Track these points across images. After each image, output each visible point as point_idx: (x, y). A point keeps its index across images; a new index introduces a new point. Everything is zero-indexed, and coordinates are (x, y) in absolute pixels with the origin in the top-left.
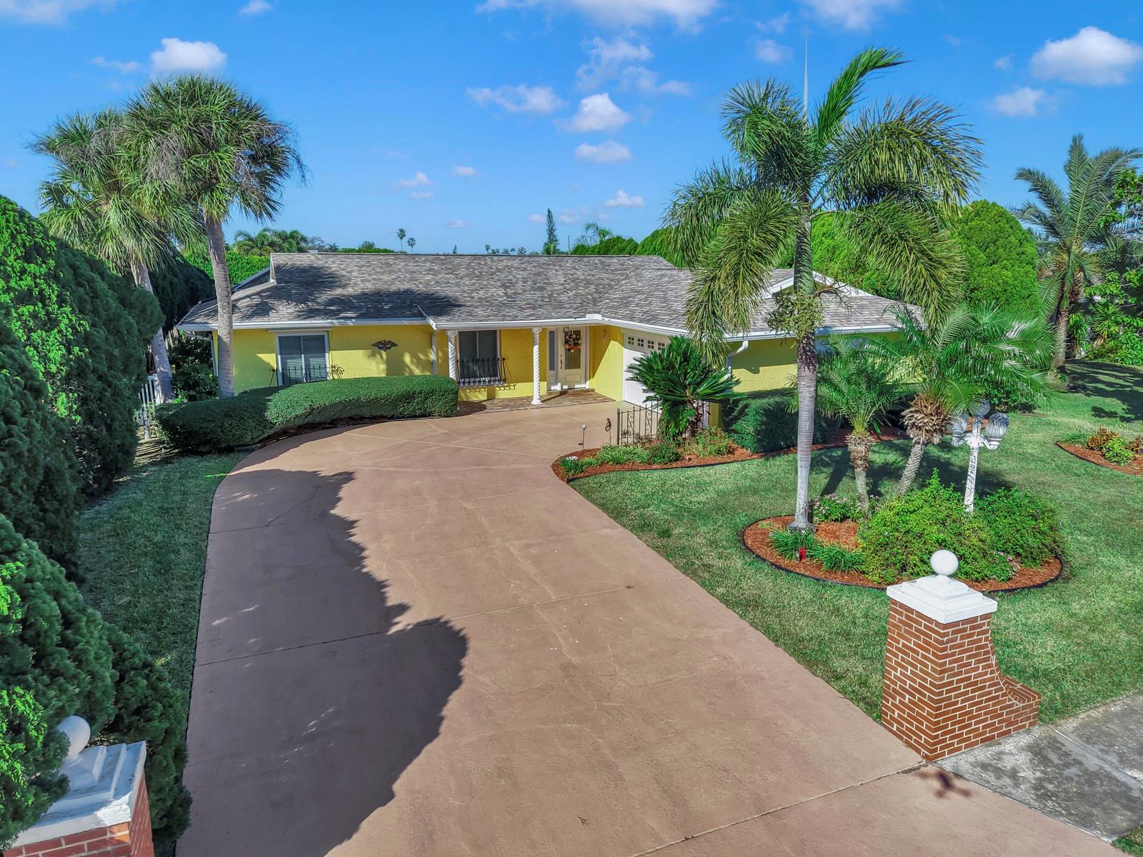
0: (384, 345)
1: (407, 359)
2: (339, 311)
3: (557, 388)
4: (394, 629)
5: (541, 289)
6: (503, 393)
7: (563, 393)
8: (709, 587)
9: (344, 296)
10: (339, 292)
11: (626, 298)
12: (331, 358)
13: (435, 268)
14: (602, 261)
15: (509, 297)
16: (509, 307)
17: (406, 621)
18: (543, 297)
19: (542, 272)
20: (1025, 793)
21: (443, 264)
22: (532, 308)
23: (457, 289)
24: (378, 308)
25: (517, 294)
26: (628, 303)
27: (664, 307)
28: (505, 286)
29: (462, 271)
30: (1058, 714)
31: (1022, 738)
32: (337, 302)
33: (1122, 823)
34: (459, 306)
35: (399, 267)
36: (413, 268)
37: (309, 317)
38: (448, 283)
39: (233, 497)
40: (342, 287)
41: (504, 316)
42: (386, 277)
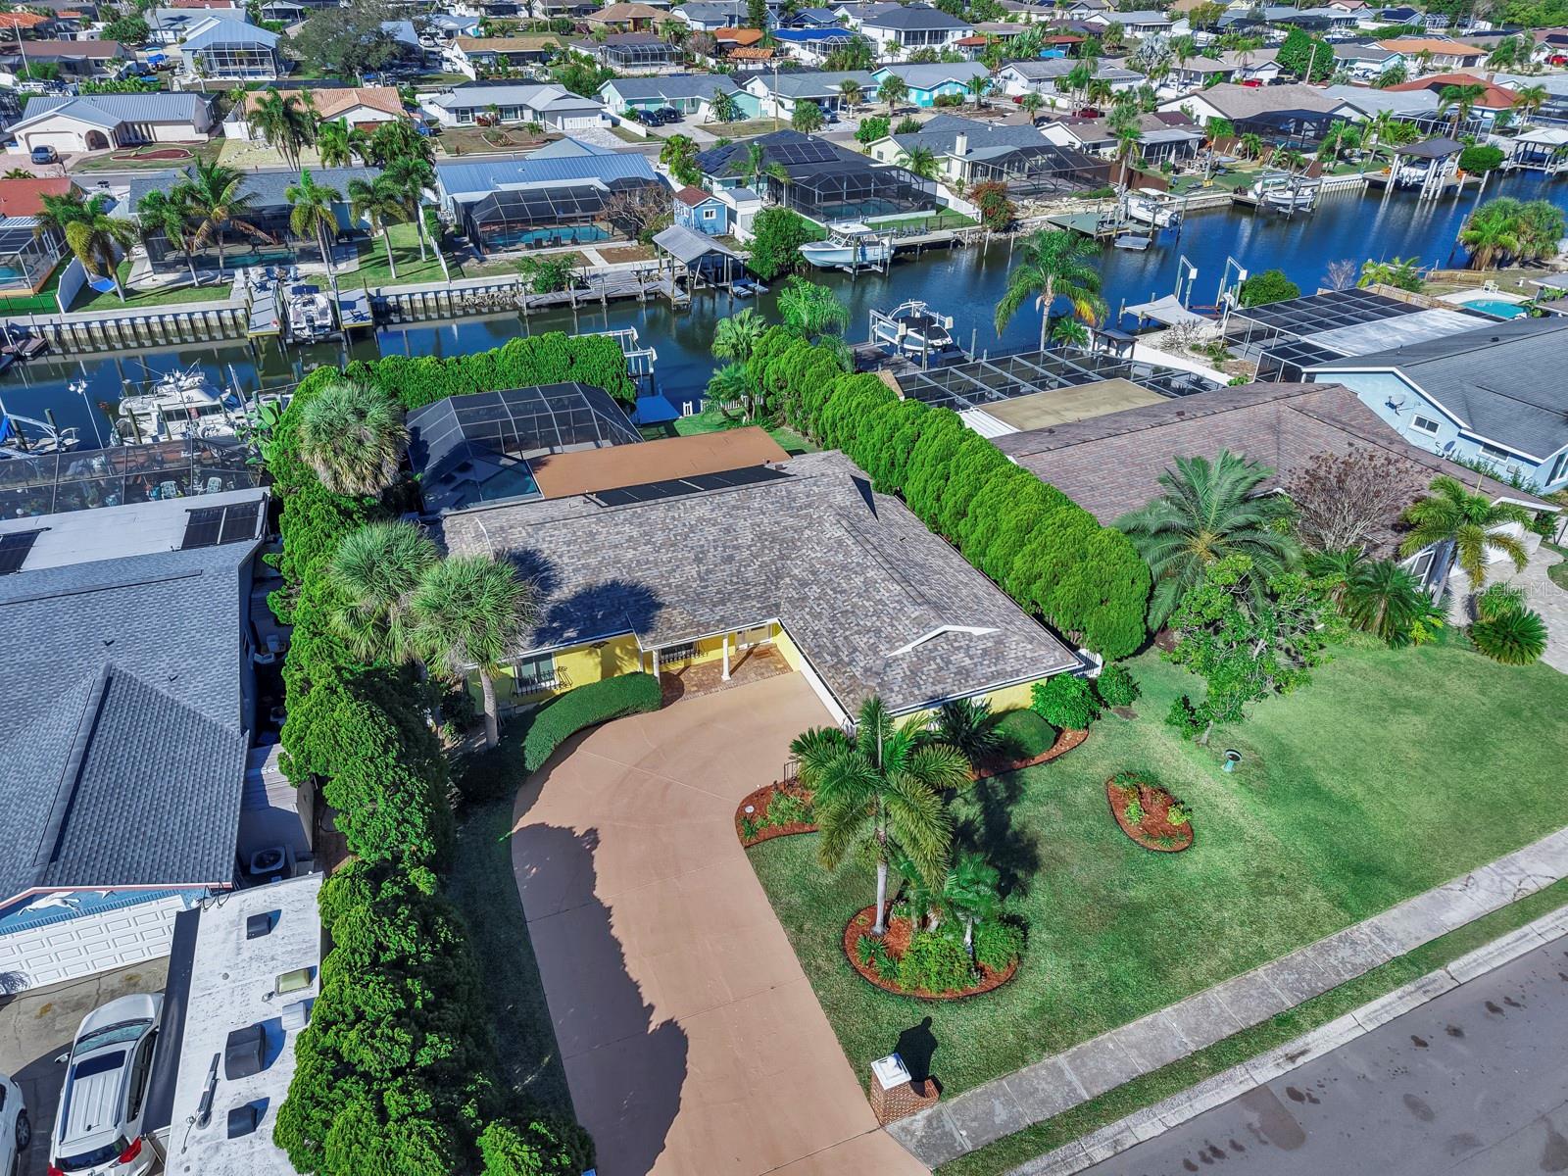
0: (599, 646)
1: (618, 651)
2: (562, 629)
3: (744, 646)
4: (652, 1027)
5: (730, 559)
6: (697, 660)
7: (750, 653)
8: (816, 987)
9: (562, 602)
10: (557, 595)
11: (804, 584)
12: (556, 662)
13: (635, 534)
14: (789, 492)
15: (702, 579)
16: (703, 602)
17: (656, 1021)
18: (732, 575)
19: (731, 525)
20: (912, 1144)
21: (641, 525)
22: (723, 602)
23: (655, 572)
24: (593, 619)
25: (708, 572)
26: (805, 598)
27: (830, 631)
28: (698, 560)
29: (659, 537)
30: (950, 1095)
31: (927, 1112)
32: (557, 613)
33: (941, 1160)
34: (660, 606)
35: (601, 538)
36: (615, 539)
37: (540, 643)
38: (647, 562)
39: (526, 871)
40: (558, 585)
41: (699, 624)
42: (593, 561)
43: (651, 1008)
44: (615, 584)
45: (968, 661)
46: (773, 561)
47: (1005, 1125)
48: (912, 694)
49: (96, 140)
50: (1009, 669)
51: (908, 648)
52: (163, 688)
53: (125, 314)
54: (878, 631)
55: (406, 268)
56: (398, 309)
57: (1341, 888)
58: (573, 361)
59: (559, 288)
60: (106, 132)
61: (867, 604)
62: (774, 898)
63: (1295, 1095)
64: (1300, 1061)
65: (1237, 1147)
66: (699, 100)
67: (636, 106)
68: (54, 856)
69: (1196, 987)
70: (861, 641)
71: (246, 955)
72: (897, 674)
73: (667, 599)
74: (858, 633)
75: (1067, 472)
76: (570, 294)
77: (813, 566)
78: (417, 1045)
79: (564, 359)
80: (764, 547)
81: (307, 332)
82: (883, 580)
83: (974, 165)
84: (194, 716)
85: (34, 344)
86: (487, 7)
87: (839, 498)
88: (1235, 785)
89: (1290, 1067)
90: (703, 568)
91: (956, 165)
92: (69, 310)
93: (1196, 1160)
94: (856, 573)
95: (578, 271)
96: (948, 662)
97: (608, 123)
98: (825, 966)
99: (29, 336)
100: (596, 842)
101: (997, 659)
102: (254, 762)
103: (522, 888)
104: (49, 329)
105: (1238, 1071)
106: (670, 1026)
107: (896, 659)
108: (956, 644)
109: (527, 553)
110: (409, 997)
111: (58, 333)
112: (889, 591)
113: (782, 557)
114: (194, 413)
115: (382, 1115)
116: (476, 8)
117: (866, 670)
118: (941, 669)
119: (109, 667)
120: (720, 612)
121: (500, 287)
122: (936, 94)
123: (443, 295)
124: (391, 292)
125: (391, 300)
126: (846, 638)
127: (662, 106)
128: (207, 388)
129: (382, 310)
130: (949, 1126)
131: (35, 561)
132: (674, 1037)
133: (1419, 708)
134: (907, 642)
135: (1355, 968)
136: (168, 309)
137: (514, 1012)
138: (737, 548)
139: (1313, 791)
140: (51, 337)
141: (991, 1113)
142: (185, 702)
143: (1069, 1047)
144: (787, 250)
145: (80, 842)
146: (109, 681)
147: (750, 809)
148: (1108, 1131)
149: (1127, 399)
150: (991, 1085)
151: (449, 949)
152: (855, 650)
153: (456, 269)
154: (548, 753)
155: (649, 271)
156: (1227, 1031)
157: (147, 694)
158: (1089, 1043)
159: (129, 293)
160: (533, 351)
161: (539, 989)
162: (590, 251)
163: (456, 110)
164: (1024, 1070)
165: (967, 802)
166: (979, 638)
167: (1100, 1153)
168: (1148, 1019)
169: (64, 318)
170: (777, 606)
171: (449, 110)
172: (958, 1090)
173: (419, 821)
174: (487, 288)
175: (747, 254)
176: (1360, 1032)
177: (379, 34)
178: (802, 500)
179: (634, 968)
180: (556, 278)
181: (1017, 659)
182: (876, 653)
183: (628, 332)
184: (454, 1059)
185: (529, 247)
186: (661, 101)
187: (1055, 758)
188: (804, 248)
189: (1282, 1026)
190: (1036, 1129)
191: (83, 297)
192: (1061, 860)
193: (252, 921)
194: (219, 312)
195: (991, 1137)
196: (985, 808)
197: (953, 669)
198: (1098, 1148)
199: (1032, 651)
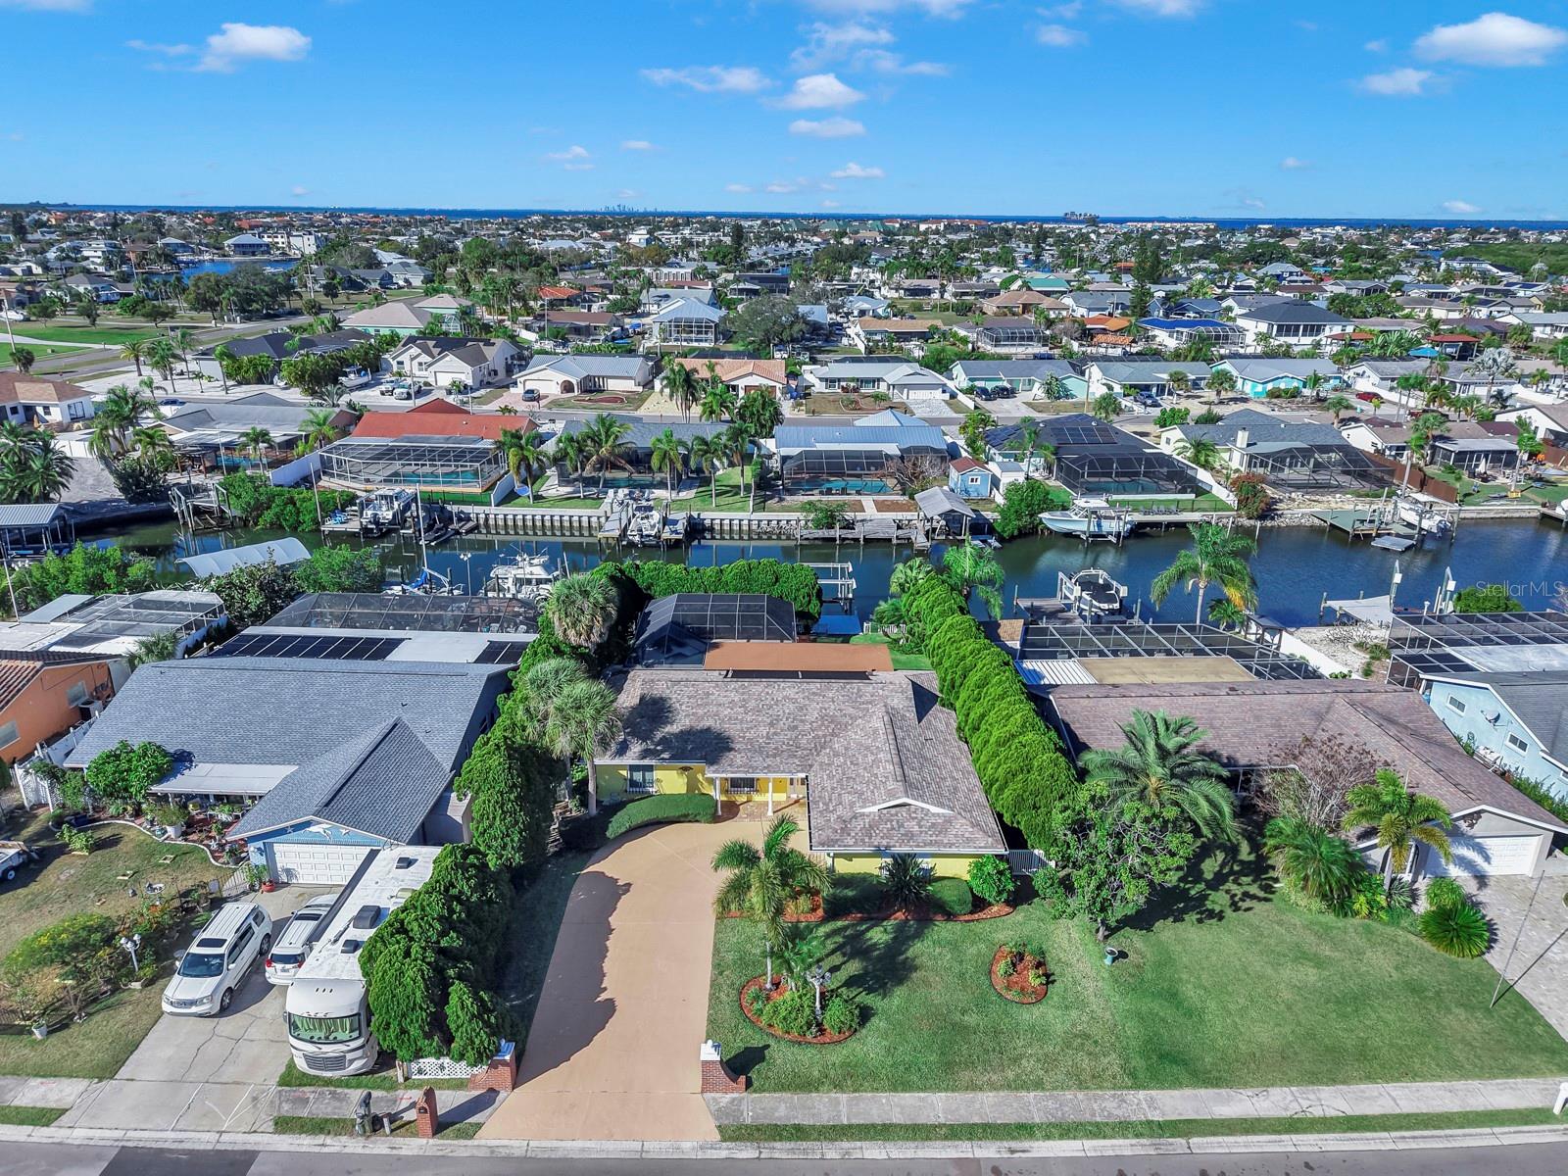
0: (685, 769)
1: (699, 775)
2: (662, 752)
4: (596, 999)
6: (757, 798)
8: (710, 1008)
9: (670, 734)
10: (668, 729)
11: (836, 755)
12: (657, 774)
13: (736, 699)
14: (859, 690)
15: (768, 738)
16: (761, 753)
17: (603, 996)
18: (791, 739)
19: (806, 705)
20: (713, 1108)
21: (743, 694)
22: (774, 756)
23: (739, 727)
24: (683, 749)
25: (775, 734)
26: (830, 765)
27: (833, 789)
28: (771, 724)
29: (752, 704)
30: (755, 1091)
31: (735, 1095)
32: (664, 741)
33: (726, 1122)
34: (731, 749)
35: (713, 697)
36: (722, 700)
37: (644, 758)
38: (737, 719)
39: (578, 896)
40: (672, 724)
41: (751, 767)
42: (700, 712)
43: (605, 989)
44: (708, 730)
45: (916, 828)
46: (825, 736)
47: (780, 1119)
48: (863, 840)
49: (568, 387)
50: (946, 841)
51: (875, 809)
52: (420, 736)
53: (529, 512)
54: (862, 794)
55: (723, 500)
56: (711, 529)
57: (1138, 1062)
58: (777, 580)
59: (831, 526)
60: (575, 383)
61: (866, 775)
62: (716, 951)
63: (996, 1171)
64: (1016, 1155)
66: (1034, 381)
67: (977, 383)
68: (327, 805)
69: (973, 1087)
71: (391, 875)
72: (858, 824)
73: (738, 746)
74: (849, 793)
75: (1095, 716)
76: (837, 532)
77: (849, 744)
78: (443, 934)
79: (770, 578)
80: (823, 724)
81: (637, 538)
82: (886, 761)
83: (1251, 457)
84: (429, 754)
85: (470, 525)
86: (906, 290)
87: (896, 701)
88: (1106, 975)
89: (1009, 1156)
90: (772, 730)
91: (1237, 455)
92: (497, 505)
94: (872, 753)
95: (849, 516)
96: (901, 826)
97: (947, 396)
98: (723, 996)
99: (469, 519)
100: (627, 891)
101: (940, 832)
103: (570, 904)
104: (482, 516)
105: (965, 1145)
106: (611, 1002)
107: (863, 815)
108: (914, 815)
109: (661, 698)
110: (452, 911)
111: (487, 520)
112: (885, 769)
113: (833, 734)
114: (534, 582)
115: (407, 954)
116: (897, 290)
117: (839, 818)
118: (893, 829)
119: (399, 718)
120: (769, 761)
121: (788, 521)
122: (1270, 386)
123: (746, 522)
124: (708, 516)
125: (707, 522)
126: (839, 794)
127: (1000, 384)
128: (546, 567)
129: (696, 529)
130: (744, 1107)
131: (396, 656)
132: (610, 1007)
133: (1319, 963)
134: (874, 804)
135: (1110, 1115)
136: (557, 512)
137: (527, 967)
138: (802, 721)
139: (1172, 996)
140: (482, 522)
141: (776, 1109)
142: (428, 746)
143: (855, 1091)
144: (1032, 515)
145: (342, 802)
146: (396, 725)
148: (845, 1144)
149: (1217, 674)
150: (786, 1095)
151: (490, 901)
152: (841, 803)
153: (760, 506)
154: (623, 830)
155: (909, 521)
156: (976, 1120)
157: (412, 737)
158: (869, 1095)
159: (538, 498)
160: (750, 570)
161: (548, 960)
162: (868, 501)
163: (826, 380)
164: (814, 1095)
166: (933, 814)
167: (832, 1155)
168: (922, 1095)
169: (493, 510)
170: (811, 766)
171: (821, 379)
172: (761, 1090)
173: (516, 839)
174: (779, 521)
175: (996, 515)
176: (1082, 1154)
177: (796, 316)
178: (868, 698)
179: (607, 965)
180: (829, 519)
181: (956, 836)
182: (852, 808)
183: (845, 565)
184: (460, 949)
185: (821, 493)
186: (1000, 379)
187: (973, 921)
188: (1044, 515)
189: (1023, 1131)
190: (798, 1128)
191: (510, 497)
192: (927, 983)
193: (401, 860)
194: (589, 517)
195: (766, 1121)
196: (895, 938)
197: (902, 831)
198: (832, 1151)
199: (972, 833)
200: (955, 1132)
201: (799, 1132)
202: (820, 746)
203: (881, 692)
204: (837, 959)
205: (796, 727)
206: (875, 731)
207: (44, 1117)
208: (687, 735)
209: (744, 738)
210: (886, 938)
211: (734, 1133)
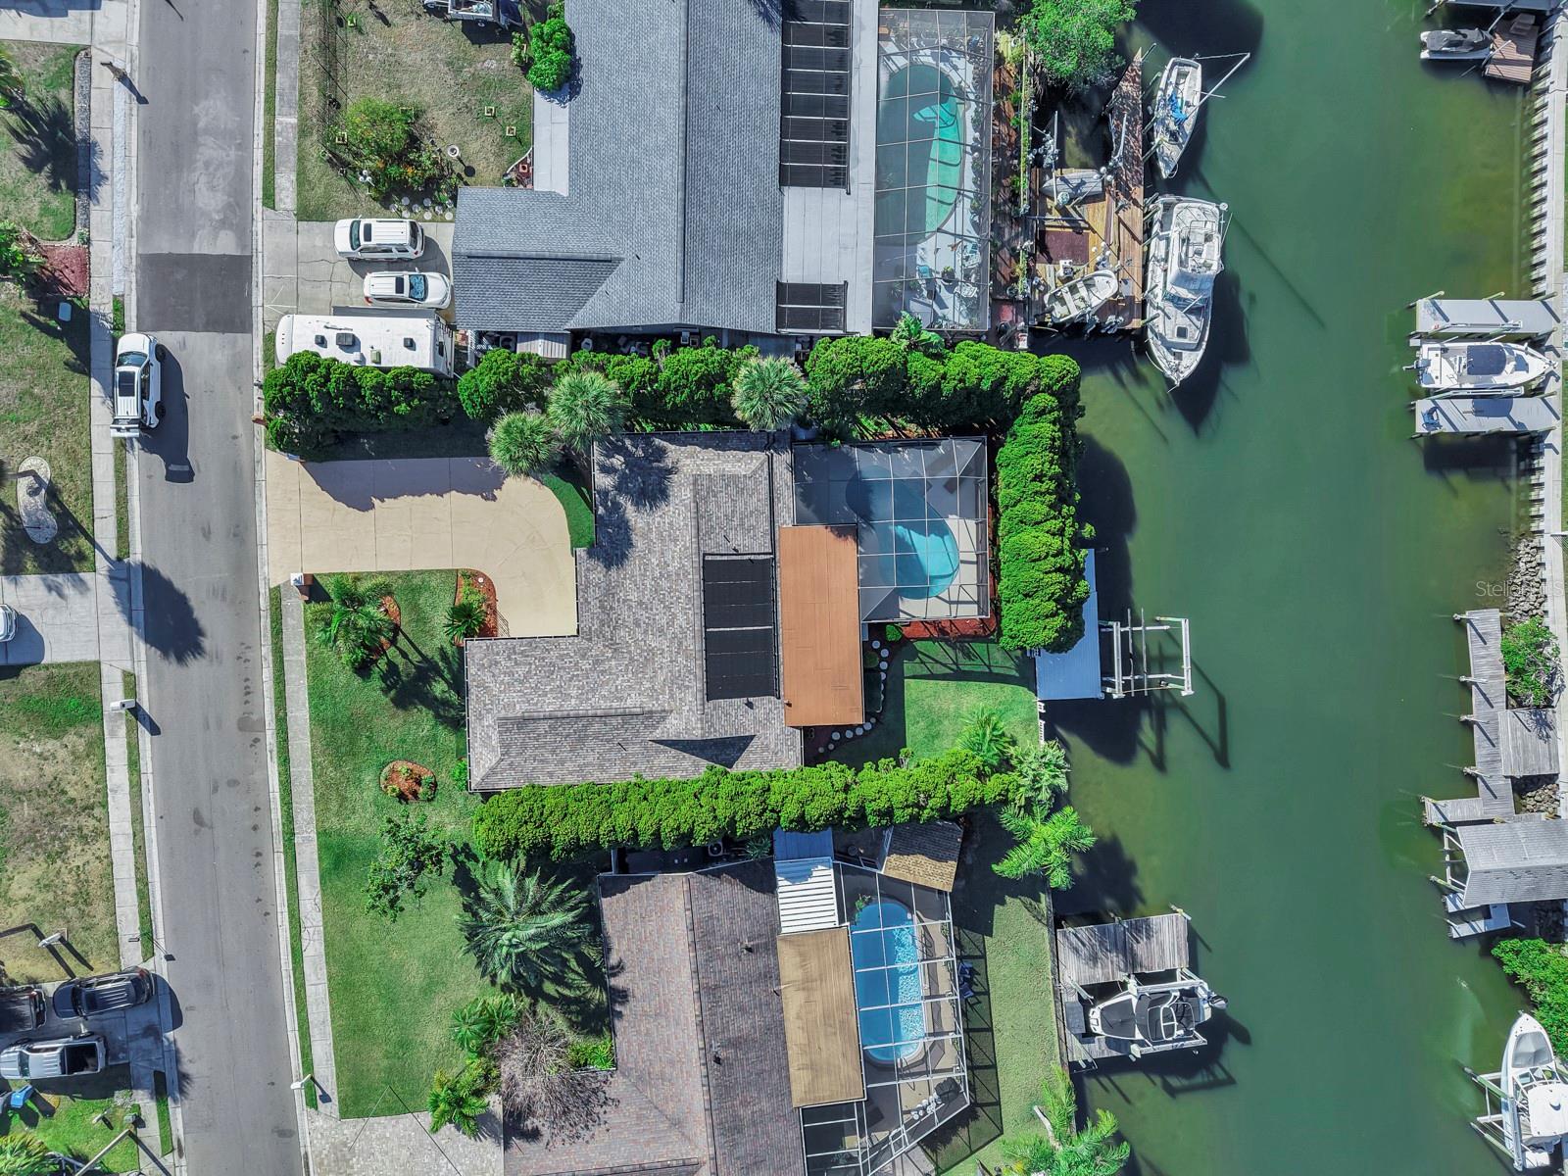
10: (630, 511)
11: (597, 662)
13: (670, 568)
14: (688, 687)
15: (624, 601)
16: (605, 596)
17: (376, 502)
18: (624, 621)
19: (665, 635)
21: (678, 575)
22: (602, 607)
23: (637, 573)
24: (607, 526)
25: (630, 607)
26: (583, 657)
27: (543, 659)
28: (640, 603)
29: (664, 584)
30: (304, 606)
32: (616, 506)
33: (282, 591)
34: (608, 567)
35: (672, 546)
36: (669, 556)
40: (638, 511)
42: (653, 536)
43: (383, 501)
44: (631, 545)
46: (629, 652)
47: (286, 620)
48: (475, 680)
52: (603, 288)
54: (521, 682)
56: (1530, 474)
57: (335, 840)
61: (548, 687)
62: (422, 572)
63: (257, 740)
64: (268, 754)
65: (246, 702)
68: (471, 256)
69: (313, 736)
70: (521, 671)
72: (489, 678)
73: (613, 575)
74: (529, 672)
76: (1490, 679)
77: (610, 674)
80: (643, 651)
82: (562, 706)
84: (582, 303)
89: (267, 749)
90: (634, 604)
93: (248, 683)
94: (582, 694)
96: (489, 711)
100: (486, 499)
102: (550, 336)
105: (273, 726)
112: (549, 704)
117: (496, 663)
119: (620, 260)
126: (530, 664)
130: (294, 600)
132: (366, 506)
135: (297, 814)
138: (646, 632)
141: (292, 618)
142: (591, 300)
143: (307, 665)
145: (479, 267)
147: (481, 580)
148: (271, 658)
150: (303, 625)
156: (290, 735)
157: (600, 281)
158: (305, 674)
164: (304, 640)
165: (444, 692)
167: (264, 650)
168: (307, 705)
169: (1560, 95)
170: (590, 640)
172: (304, 610)
179: (406, 500)
182: (505, 673)
189: (285, 761)
192: (393, 716)
195: (283, 613)
196: (436, 698)
197: (484, 712)
198: (266, 650)
199: (484, 766)
200: (282, 722)
201: (277, 632)
202: (614, 646)
203: (687, 708)
204: (415, 658)
205: (639, 626)
206: (621, 699)
207: (269, 199)
208: (624, 526)
209: (625, 579)
210: (438, 694)
211: (276, 597)
